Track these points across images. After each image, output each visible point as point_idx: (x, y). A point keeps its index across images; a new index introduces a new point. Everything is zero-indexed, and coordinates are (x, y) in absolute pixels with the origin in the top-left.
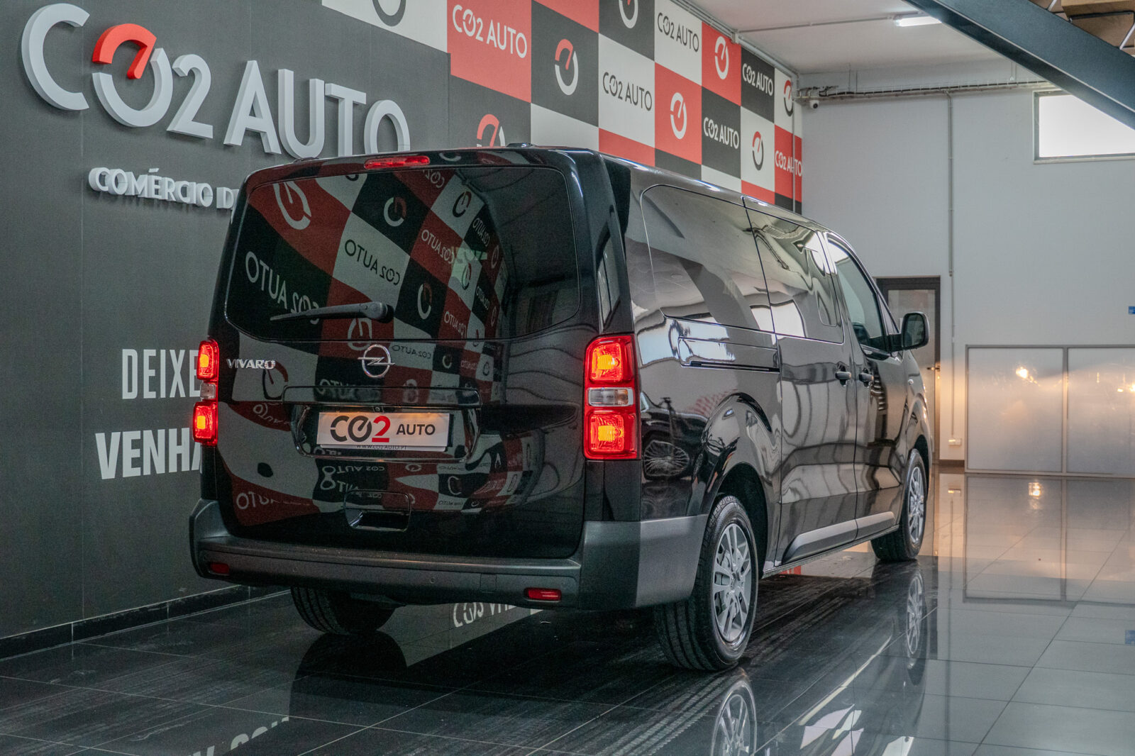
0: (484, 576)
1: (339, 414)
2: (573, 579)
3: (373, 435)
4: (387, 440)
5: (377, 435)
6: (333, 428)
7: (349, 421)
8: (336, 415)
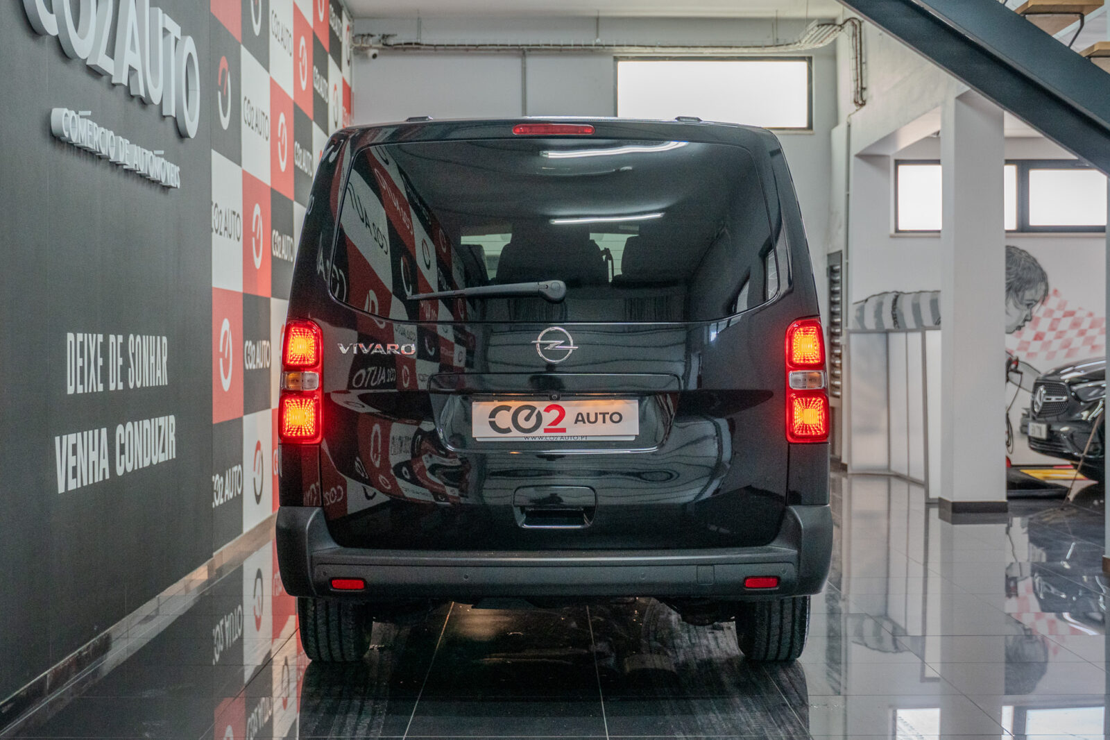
0: (700, 568)
1: (497, 404)
2: (791, 565)
3: (545, 424)
4: (563, 430)
5: (550, 425)
6: (492, 419)
7: (512, 411)
8: (495, 405)
